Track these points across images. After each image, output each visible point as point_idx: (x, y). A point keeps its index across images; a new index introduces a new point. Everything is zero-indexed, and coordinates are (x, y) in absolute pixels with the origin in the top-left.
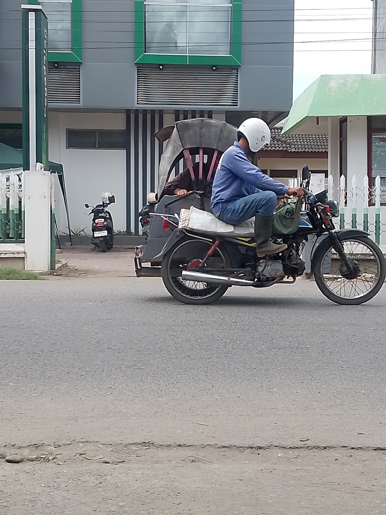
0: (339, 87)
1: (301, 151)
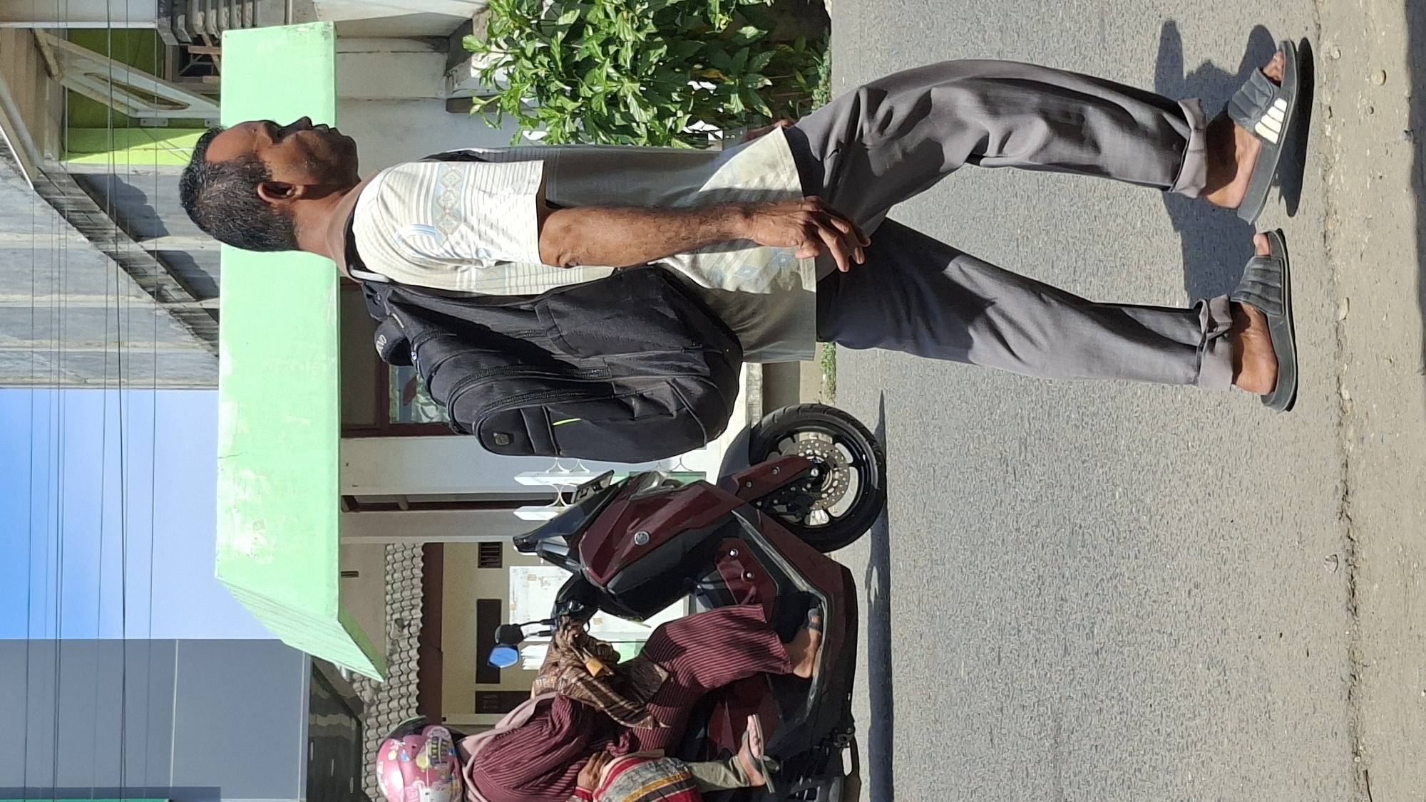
0: (255, 524)
1: (420, 590)
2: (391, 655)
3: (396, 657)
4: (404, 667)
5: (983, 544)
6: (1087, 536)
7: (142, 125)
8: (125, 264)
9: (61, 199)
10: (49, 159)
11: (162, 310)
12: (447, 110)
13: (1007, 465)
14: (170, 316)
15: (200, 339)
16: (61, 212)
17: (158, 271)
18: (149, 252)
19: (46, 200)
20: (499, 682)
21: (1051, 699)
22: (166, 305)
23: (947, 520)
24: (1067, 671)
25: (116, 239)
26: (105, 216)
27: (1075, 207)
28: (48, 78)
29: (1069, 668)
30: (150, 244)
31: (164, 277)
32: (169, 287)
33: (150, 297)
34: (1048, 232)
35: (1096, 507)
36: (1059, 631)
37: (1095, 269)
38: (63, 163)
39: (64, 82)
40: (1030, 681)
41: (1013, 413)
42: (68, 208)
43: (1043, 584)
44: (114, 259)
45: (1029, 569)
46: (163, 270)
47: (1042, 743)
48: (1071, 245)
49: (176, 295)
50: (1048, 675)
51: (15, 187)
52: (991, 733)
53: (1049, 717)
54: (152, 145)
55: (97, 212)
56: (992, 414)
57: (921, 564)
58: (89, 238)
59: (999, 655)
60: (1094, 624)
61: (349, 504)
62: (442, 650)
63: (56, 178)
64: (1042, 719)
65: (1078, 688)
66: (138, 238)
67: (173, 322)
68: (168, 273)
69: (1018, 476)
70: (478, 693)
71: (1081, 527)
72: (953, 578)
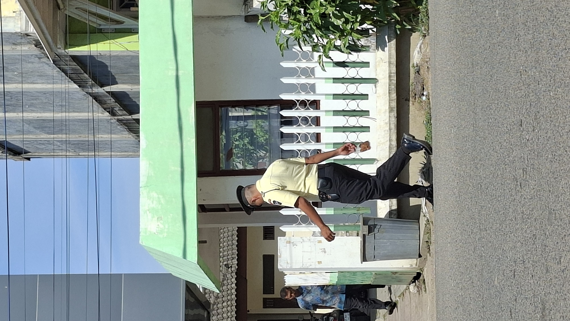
0: (158, 218)
1: (236, 251)
2: (223, 281)
3: (225, 282)
4: (229, 287)
5: (505, 220)
6: (557, 215)
7: (102, 32)
8: (96, 98)
9: (66, 67)
10: (60, 48)
11: (114, 120)
12: (245, 21)
13: (517, 182)
14: (117, 123)
15: (131, 133)
16: (66, 74)
17: (111, 101)
18: (107, 92)
19: (59, 68)
20: (274, 294)
21: (540, 294)
22: (116, 118)
23: (488, 209)
24: (548, 281)
25: (92, 86)
26: (86, 75)
27: (549, 55)
28: (59, 11)
29: (549, 279)
30: (108, 89)
31: (113, 104)
32: (117, 109)
33: (108, 114)
34: (536, 68)
35: (562, 200)
36: (544, 261)
37: (560, 84)
38: (66, 50)
39: (67, 12)
40: (529, 285)
41: (519, 156)
42: (69, 72)
43: (535, 238)
44: (91, 96)
45: (528, 232)
46: (114, 100)
47: (536, 315)
48: (547, 73)
49: (120, 113)
50: (539, 283)
51: (44, 62)
52: (511, 311)
53: (539, 303)
54: (108, 41)
55: (82, 74)
56: (509, 157)
57: (475, 231)
58: (79, 86)
59: (514, 274)
60: (561, 257)
61: (202, 208)
62: (247, 278)
63: (63, 58)
64: (536, 304)
65: (554, 288)
66: (102, 86)
67: (118, 125)
68: (116, 102)
69: (522, 187)
70: (264, 298)
71: (554, 210)
72: (491, 237)
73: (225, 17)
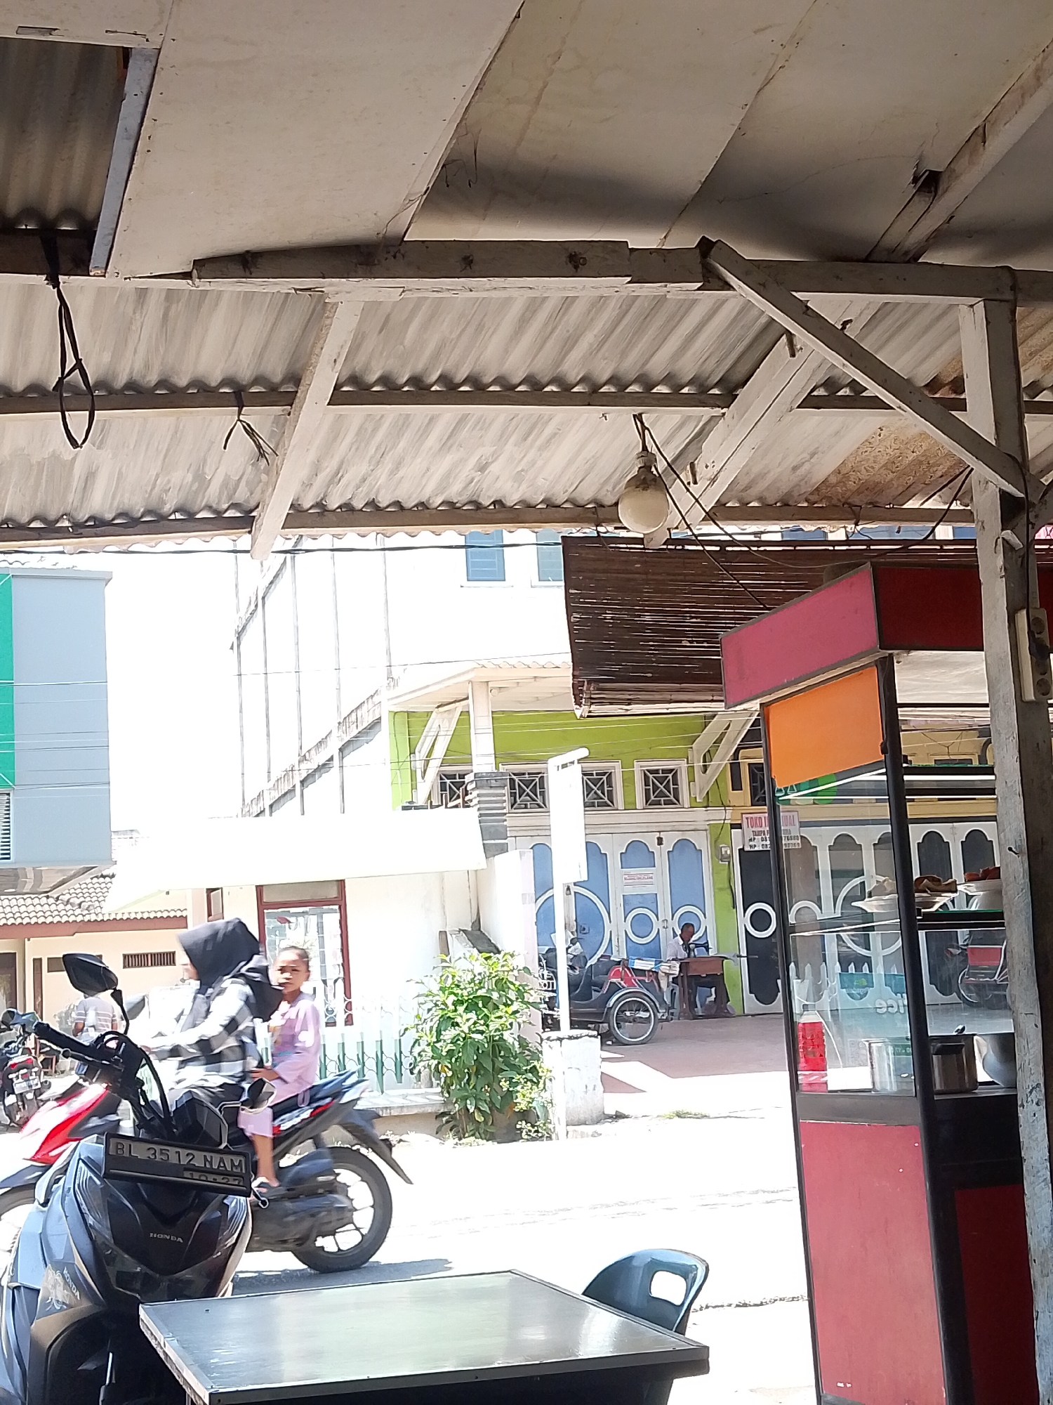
1: (108, 918)
8: (324, 742)
9: (365, 708)
11: (292, 762)
12: (441, 931)
14: (288, 763)
16: (357, 708)
17: (320, 759)
20: (49, 971)
22: (296, 765)
25: (340, 737)
26: (355, 732)
28: (437, 706)
31: (316, 762)
32: (309, 765)
39: (434, 714)
42: (359, 712)
44: (326, 735)
55: (357, 728)
58: (339, 723)
62: (76, 934)
66: (341, 750)
70: (41, 959)
73: (444, 907)
